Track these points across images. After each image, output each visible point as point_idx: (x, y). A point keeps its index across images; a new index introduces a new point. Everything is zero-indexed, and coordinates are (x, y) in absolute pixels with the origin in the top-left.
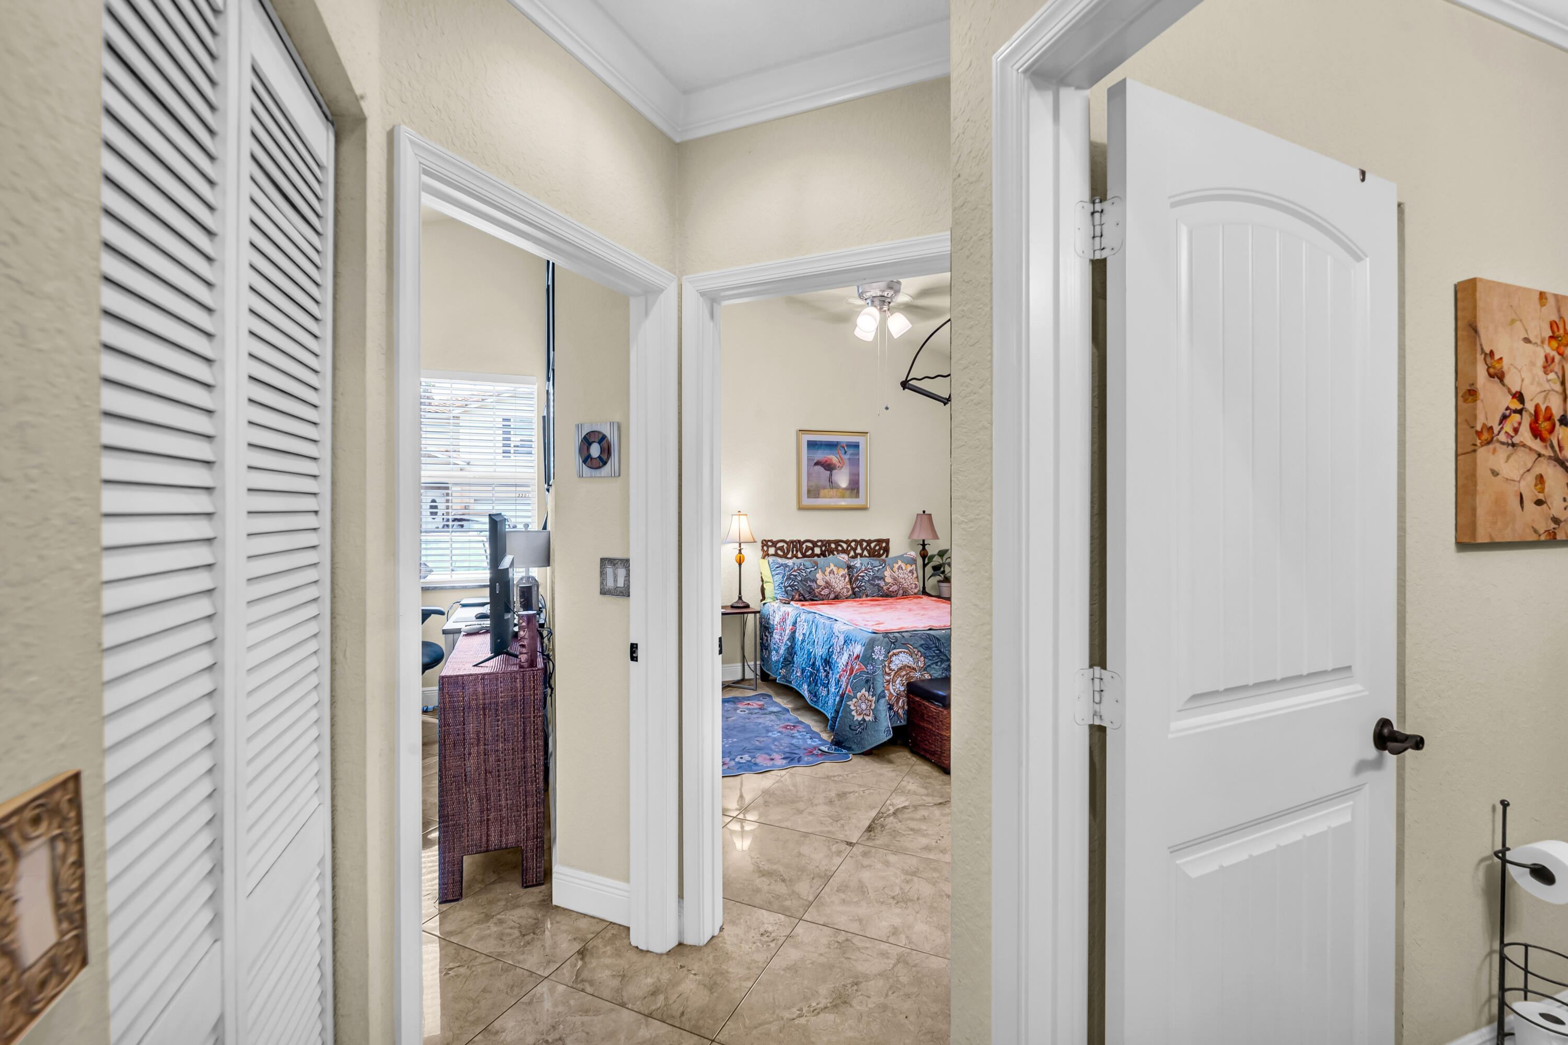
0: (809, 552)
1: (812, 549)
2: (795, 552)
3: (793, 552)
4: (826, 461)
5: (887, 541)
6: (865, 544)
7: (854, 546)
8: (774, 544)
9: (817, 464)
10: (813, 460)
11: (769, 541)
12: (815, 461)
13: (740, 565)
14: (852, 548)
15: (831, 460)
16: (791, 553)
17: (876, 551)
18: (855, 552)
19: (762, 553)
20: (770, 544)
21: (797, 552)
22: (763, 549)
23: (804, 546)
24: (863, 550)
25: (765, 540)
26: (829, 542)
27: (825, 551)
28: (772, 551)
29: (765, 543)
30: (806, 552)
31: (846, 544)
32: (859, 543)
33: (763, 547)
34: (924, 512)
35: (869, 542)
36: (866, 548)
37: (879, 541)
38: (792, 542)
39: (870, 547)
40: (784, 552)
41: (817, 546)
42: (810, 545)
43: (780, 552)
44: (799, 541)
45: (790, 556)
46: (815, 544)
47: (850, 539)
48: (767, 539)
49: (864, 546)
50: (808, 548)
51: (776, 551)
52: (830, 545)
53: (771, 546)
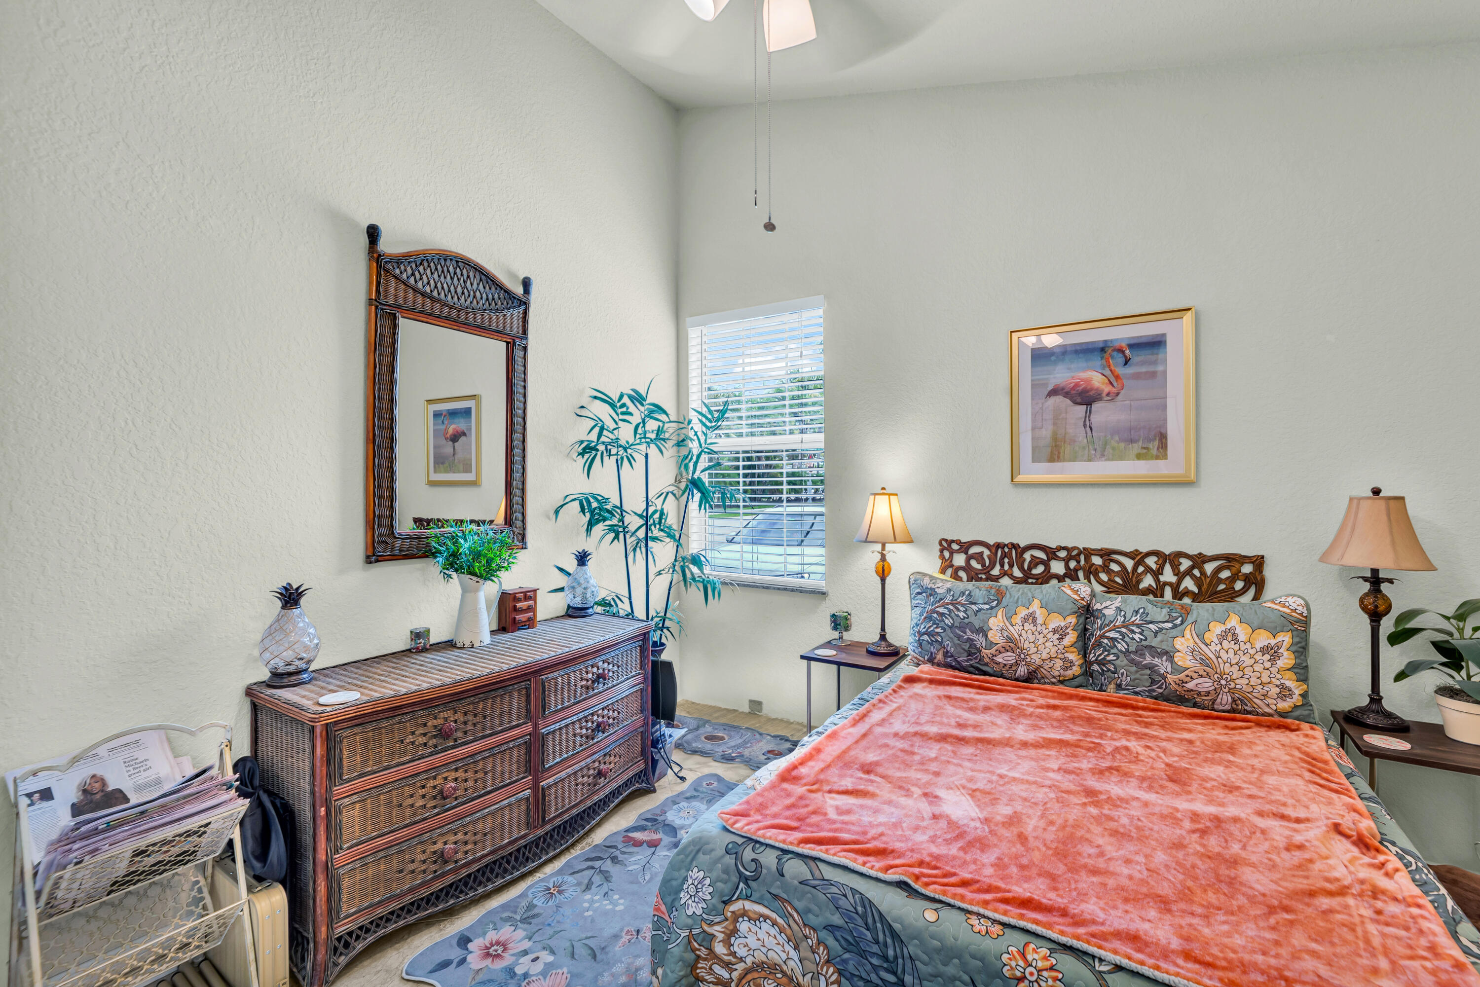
0: (1040, 569)
1: (1046, 564)
2: (1006, 567)
3: (1002, 566)
4: (1077, 385)
5: (1259, 562)
6: (1185, 564)
7: (1154, 567)
8: (965, 547)
9: (1054, 392)
10: (1045, 385)
11: (953, 541)
12: (1050, 388)
13: (883, 580)
14: (1148, 569)
15: (1088, 381)
16: (998, 567)
17: (1220, 581)
18: (1157, 581)
19: (940, 561)
20: (955, 547)
21: (1011, 566)
22: (942, 556)
23: (1027, 556)
24: (1181, 577)
25: (946, 540)
26: (1088, 553)
27: (1076, 570)
28: (959, 560)
29: (946, 545)
30: (1030, 569)
31: (1133, 559)
32: (1174, 558)
33: (942, 551)
34: (1376, 492)
35: (1199, 560)
36: (1189, 572)
37: (1231, 560)
38: (999, 546)
39: (1203, 573)
40: (983, 565)
41: (1057, 558)
42: (1041, 555)
43: (974, 564)
44: (1014, 546)
45: (996, 571)
46: (1051, 553)
47: (1144, 550)
48: (949, 538)
49: (1183, 568)
50: (1035, 562)
51: (968, 561)
52: (1087, 559)
53: (958, 551)
